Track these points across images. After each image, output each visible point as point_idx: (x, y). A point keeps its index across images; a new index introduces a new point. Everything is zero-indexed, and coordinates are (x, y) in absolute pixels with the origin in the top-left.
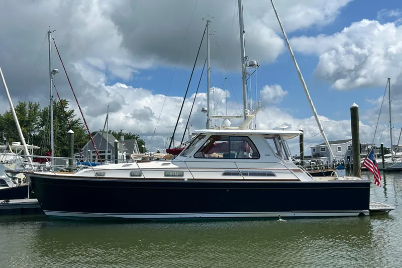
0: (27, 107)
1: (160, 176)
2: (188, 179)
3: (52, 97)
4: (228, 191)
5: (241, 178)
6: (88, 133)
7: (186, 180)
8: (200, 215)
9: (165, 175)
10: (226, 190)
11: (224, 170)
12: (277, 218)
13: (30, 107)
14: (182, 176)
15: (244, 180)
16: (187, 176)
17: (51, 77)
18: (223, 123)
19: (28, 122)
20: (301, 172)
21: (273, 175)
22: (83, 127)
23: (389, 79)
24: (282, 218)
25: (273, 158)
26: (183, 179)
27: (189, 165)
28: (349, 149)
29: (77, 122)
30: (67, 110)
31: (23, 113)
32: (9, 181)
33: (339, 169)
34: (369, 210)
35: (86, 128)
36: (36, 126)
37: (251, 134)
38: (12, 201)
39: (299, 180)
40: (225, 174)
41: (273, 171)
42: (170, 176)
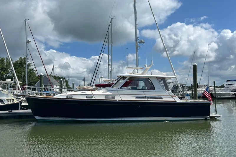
0: (5, 60)
1: (103, 98)
2: (119, 100)
3: (27, 55)
5: (146, 100)
6: (38, 75)
7: (118, 100)
8: (122, 119)
9: (105, 98)
10: (138, 106)
11: (136, 96)
12: (165, 120)
13: (7, 60)
14: (114, 98)
15: (148, 101)
16: (118, 98)
17: (27, 45)
18: (133, 71)
19: (5, 69)
20: (176, 97)
21: (161, 98)
22: (35, 72)
23: (195, 52)
24: (167, 120)
25: (161, 90)
26: (116, 100)
27: (119, 92)
28: (173, 86)
29: (33, 69)
30: (28, 63)
31: (3, 64)
32: (5, 101)
33: (187, 96)
34: (210, 116)
35: (36, 72)
36: (10, 71)
37: (150, 77)
38: (13, 111)
39: (176, 101)
40: (137, 98)
41: (162, 97)
42: (107, 98)
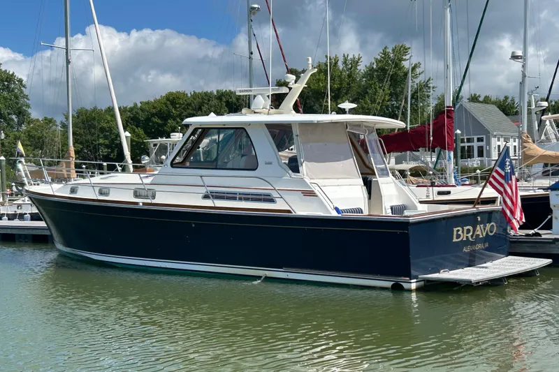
4: (193, 225)
9: (135, 196)
14: (155, 197)
17: (249, 20)
20: (314, 195)
21: (272, 201)
26: (138, 204)
39: (290, 211)
40: (206, 197)
